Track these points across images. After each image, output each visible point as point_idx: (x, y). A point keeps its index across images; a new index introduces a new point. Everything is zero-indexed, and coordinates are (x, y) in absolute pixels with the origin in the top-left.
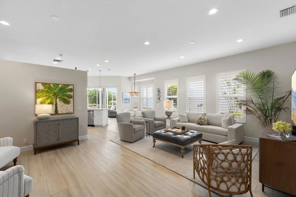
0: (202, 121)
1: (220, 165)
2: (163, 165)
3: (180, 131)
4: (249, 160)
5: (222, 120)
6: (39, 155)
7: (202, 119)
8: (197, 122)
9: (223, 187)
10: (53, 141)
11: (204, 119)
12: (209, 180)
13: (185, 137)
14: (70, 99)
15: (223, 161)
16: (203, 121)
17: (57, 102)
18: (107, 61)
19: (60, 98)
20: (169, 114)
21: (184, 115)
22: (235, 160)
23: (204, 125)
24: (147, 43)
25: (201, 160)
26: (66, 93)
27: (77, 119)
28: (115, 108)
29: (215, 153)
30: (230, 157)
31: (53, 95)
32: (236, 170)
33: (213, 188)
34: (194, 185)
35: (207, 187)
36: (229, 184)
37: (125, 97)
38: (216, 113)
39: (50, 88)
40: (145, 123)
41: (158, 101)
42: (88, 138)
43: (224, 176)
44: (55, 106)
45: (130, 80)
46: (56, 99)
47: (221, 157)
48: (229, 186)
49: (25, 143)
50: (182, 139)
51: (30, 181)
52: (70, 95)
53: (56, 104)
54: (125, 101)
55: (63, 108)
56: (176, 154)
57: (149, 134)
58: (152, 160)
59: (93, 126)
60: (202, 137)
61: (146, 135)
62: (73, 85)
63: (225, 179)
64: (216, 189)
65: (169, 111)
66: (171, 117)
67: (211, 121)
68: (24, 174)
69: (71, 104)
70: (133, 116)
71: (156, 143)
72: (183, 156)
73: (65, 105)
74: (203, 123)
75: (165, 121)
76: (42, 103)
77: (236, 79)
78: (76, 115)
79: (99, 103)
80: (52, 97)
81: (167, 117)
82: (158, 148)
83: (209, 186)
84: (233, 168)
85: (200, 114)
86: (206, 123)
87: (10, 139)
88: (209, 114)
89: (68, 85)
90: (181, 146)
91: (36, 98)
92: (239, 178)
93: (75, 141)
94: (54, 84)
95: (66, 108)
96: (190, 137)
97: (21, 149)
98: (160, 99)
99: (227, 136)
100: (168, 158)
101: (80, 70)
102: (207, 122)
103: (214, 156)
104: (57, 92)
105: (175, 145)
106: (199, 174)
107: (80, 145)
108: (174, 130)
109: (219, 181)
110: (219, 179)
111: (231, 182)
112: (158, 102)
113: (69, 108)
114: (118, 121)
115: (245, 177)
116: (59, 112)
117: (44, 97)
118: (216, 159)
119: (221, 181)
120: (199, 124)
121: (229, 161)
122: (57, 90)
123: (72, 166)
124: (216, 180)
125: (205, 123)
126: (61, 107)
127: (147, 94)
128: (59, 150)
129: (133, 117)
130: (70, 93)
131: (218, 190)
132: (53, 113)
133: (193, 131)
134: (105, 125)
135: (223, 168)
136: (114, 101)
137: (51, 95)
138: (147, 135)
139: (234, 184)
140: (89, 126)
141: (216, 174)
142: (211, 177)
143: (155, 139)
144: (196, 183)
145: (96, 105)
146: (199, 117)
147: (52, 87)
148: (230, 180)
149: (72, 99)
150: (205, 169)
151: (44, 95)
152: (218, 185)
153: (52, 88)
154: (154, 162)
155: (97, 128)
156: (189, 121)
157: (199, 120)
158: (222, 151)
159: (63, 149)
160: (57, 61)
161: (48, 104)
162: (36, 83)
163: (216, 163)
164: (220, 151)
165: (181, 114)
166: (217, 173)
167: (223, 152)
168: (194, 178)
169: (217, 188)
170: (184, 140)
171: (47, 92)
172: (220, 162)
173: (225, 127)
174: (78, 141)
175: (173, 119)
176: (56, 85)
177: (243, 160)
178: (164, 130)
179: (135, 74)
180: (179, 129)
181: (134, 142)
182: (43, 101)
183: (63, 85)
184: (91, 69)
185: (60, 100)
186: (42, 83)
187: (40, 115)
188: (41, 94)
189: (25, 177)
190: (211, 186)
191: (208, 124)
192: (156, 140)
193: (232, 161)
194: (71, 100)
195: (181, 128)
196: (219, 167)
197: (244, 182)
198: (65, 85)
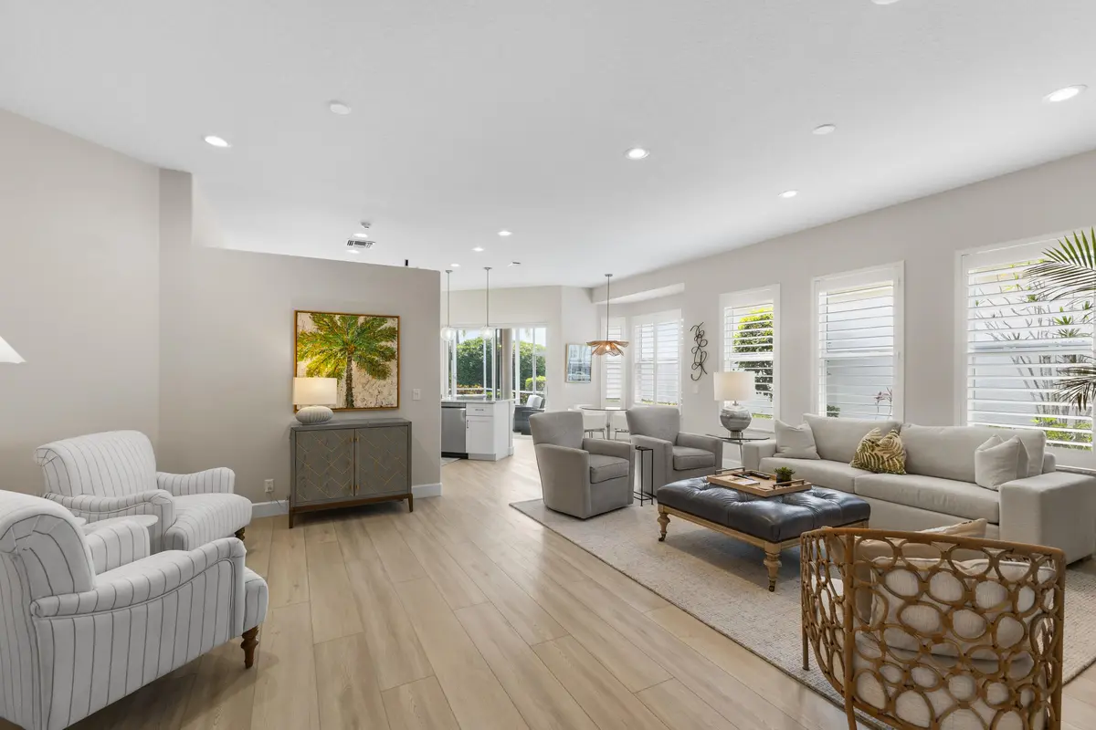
0: (880, 454)
1: (899, 615)
2: (684, 605)
3: (767, 485)
4: (1045, 613)
5: (978, 452)
6: (301, 530)
7: (878, 446)
8: (857, 458)
9: (912, 709)
10: (337, 495)
11: (887, 447)
12: (852, 675)
13: (790, 510)
14: (388, 363)
15: (912, 601)
16: (886, 456)
17: (353, 372)
18: (504, 233)
19: (360, 357)
20: (736, 425)
21: (799, 427)
22: (967, 601)
23: (890, 472)
24: (637, 154)
25: (824, 593)
26: (378, 341)
27: (408, 425)
28: (543, 402)
29: (874, 566)
30: (945, 588)
31: (341, 350)
32: (970, 646)
33: (866, 707)
34: (800, 698)
35: (842, 701)
36: (940, 700)
37: (574, 361)
38: (952, 425)
39: (332, 327)
40: (637, 454)
41: (697, 373)
42: (442, 494)
43: (916, 664)
44: (347, 384)
45: (592, 301)
46: (350, 361)
47: (903, 583)
48: (939, 711)
49: (267, 490)
50: (774, 516)
51: (260, 590)
52: (388, 348)
53: (349, 378)
54: (576, 376)
55: (370, 392)
56: (748, 575)
57: (652, 496)
58: (645, 584)
59: (464, 456)
60: (867, 519)
61: (639, 497)
62: (398, 317)
63: (923, 676)
64: (880, 714)
65: (737, 410)
66: (745, 434)
67: (923, 457)
68: (246, 566)
69: (393, 379)
70: (601, 430)
71: (669, 527)
72: (774, 582)
73: (374, 380)
74: (883, 463)
75: (716, 447)
76: (310, 373)
77: (1044, 270)
78: (405, 414)
79: (489, 385)
80: (339, 355)
81: (727, 434)
82: (675, 546)
83: (854, 699)
84: (957, 636)
85: (871, 427)
86: (898, 462)
87: (228, 473)
88: (914, 426)
89: (384, 318)
90: (766, 543)
91: (297, 357)
92: (988, 680)
93: (400, 498)
94: (344, 316)
95: (376, 392)
96: (810, 513)
97: (253, 507)
98: (705, 365)
99: (998, 524)
100: (709, 584)
101: (421, 268)
102: (902, 459)
103: (873, 575)
104: (352, 341)
105: (742, 537)
106: (817, 649)
107: (417, 512)
108: (744, 482)
109: (893, 684)
110: (894, 675)
111: (949, 693)
112: (695, 377)
113: (385, 392)
114: (537, 442)
115: (1023, 682)
116: (358, 404)
117: (318, 356)
118: (881, 589)
119: (903, 683)
120: (864, 466)
121: (939, 605)
122: (353, 333)
123: (384, 570)
124: (881, 679)
125: (895, 465)
126: (363, 387)
127: (655, 348)
128: (354, 523)
129: (601, 434)
130: (389, 344)
131: (890, 720)
132: (341, 406)
133: (829, 492)
134: (501, 457)
135: (911, 630)
136: (541, 378)
137: (336, 349)
138: (644, 498)
139: (963, 704)
140: (445, 455)
141: (880, 654)
142: (862, 663)
143: (666, 511)
144: (809, 687)
145: (480, 388)
146: (864, 439)
147: (339, 323)
148: (942, 683)
149: (394, 362)
150: (835, 628)
151: (318, 350)
152: (891, 701)
153: (337, 327)
154: (651, 590)
155: (475, 464)
156: (821, 455)
157: (863, 450)
158: (905, 561)
159: (365, 520)
160: (358, 243)
161: (328, 376)
162: (297, 312)
163: (881, 607)
164: (895, 560)
165: (788, 425)
166: (884, 647)
167: (912, 563)
168: (806, 668)
169: (886, 710)
170: (780, 521)
171: (325, 339)
172: (897, 602)
173: (991, 487)
174: (410, 497)
175: (753, 442)
176: (350, 318)
177: (1008, 608)
178: (704, 482)
179: (609, 275)
180: (768, 479)
181: (592, 517)
182: (313, 366)
183: (368, 319)
184: (457, 265)
185: (360, 365)
186: (312, 313)
187: (305, 410)
188: (310, 346)
189: (248, 574)
190: (861, 700)
191: (909, 469)
192: (669, 516)
193: (956, 606)
194: (392, 365)
195: (776, 475)
196: (893, 625)
197: (1017, 706)
198: (375, 317)
